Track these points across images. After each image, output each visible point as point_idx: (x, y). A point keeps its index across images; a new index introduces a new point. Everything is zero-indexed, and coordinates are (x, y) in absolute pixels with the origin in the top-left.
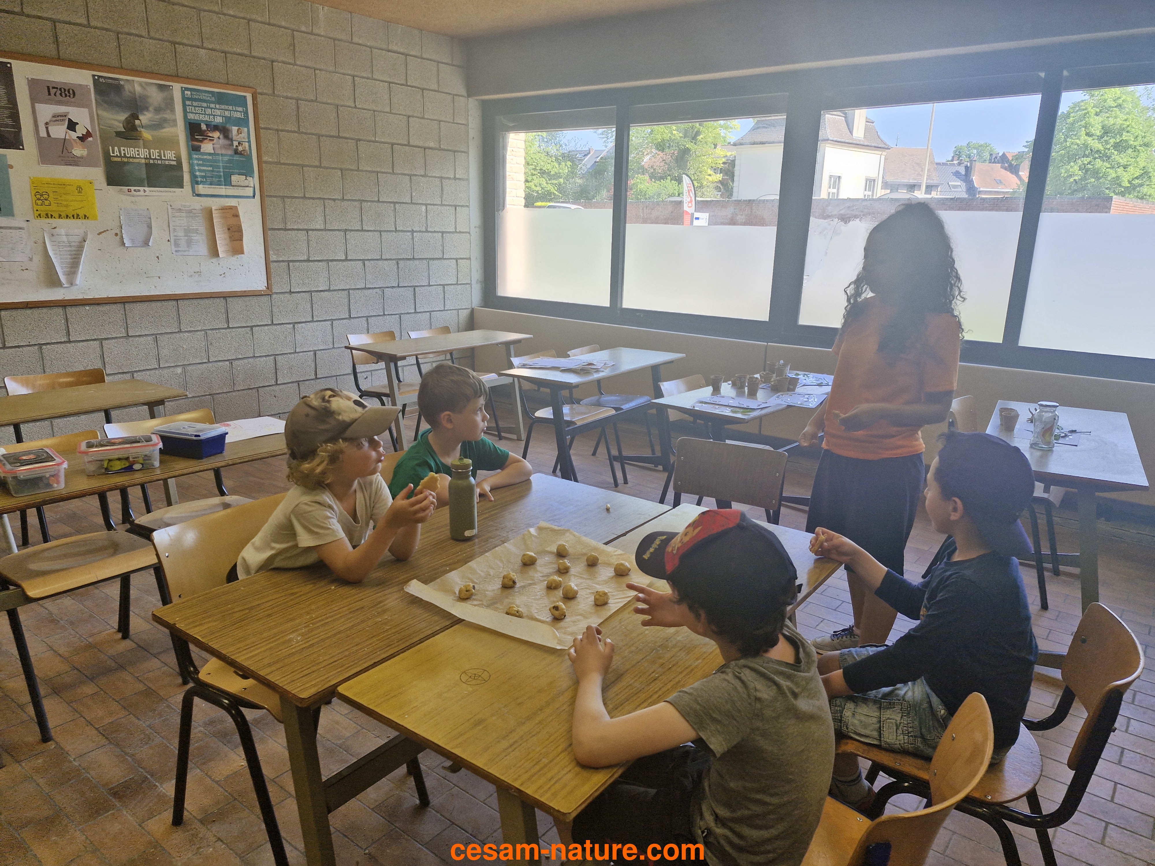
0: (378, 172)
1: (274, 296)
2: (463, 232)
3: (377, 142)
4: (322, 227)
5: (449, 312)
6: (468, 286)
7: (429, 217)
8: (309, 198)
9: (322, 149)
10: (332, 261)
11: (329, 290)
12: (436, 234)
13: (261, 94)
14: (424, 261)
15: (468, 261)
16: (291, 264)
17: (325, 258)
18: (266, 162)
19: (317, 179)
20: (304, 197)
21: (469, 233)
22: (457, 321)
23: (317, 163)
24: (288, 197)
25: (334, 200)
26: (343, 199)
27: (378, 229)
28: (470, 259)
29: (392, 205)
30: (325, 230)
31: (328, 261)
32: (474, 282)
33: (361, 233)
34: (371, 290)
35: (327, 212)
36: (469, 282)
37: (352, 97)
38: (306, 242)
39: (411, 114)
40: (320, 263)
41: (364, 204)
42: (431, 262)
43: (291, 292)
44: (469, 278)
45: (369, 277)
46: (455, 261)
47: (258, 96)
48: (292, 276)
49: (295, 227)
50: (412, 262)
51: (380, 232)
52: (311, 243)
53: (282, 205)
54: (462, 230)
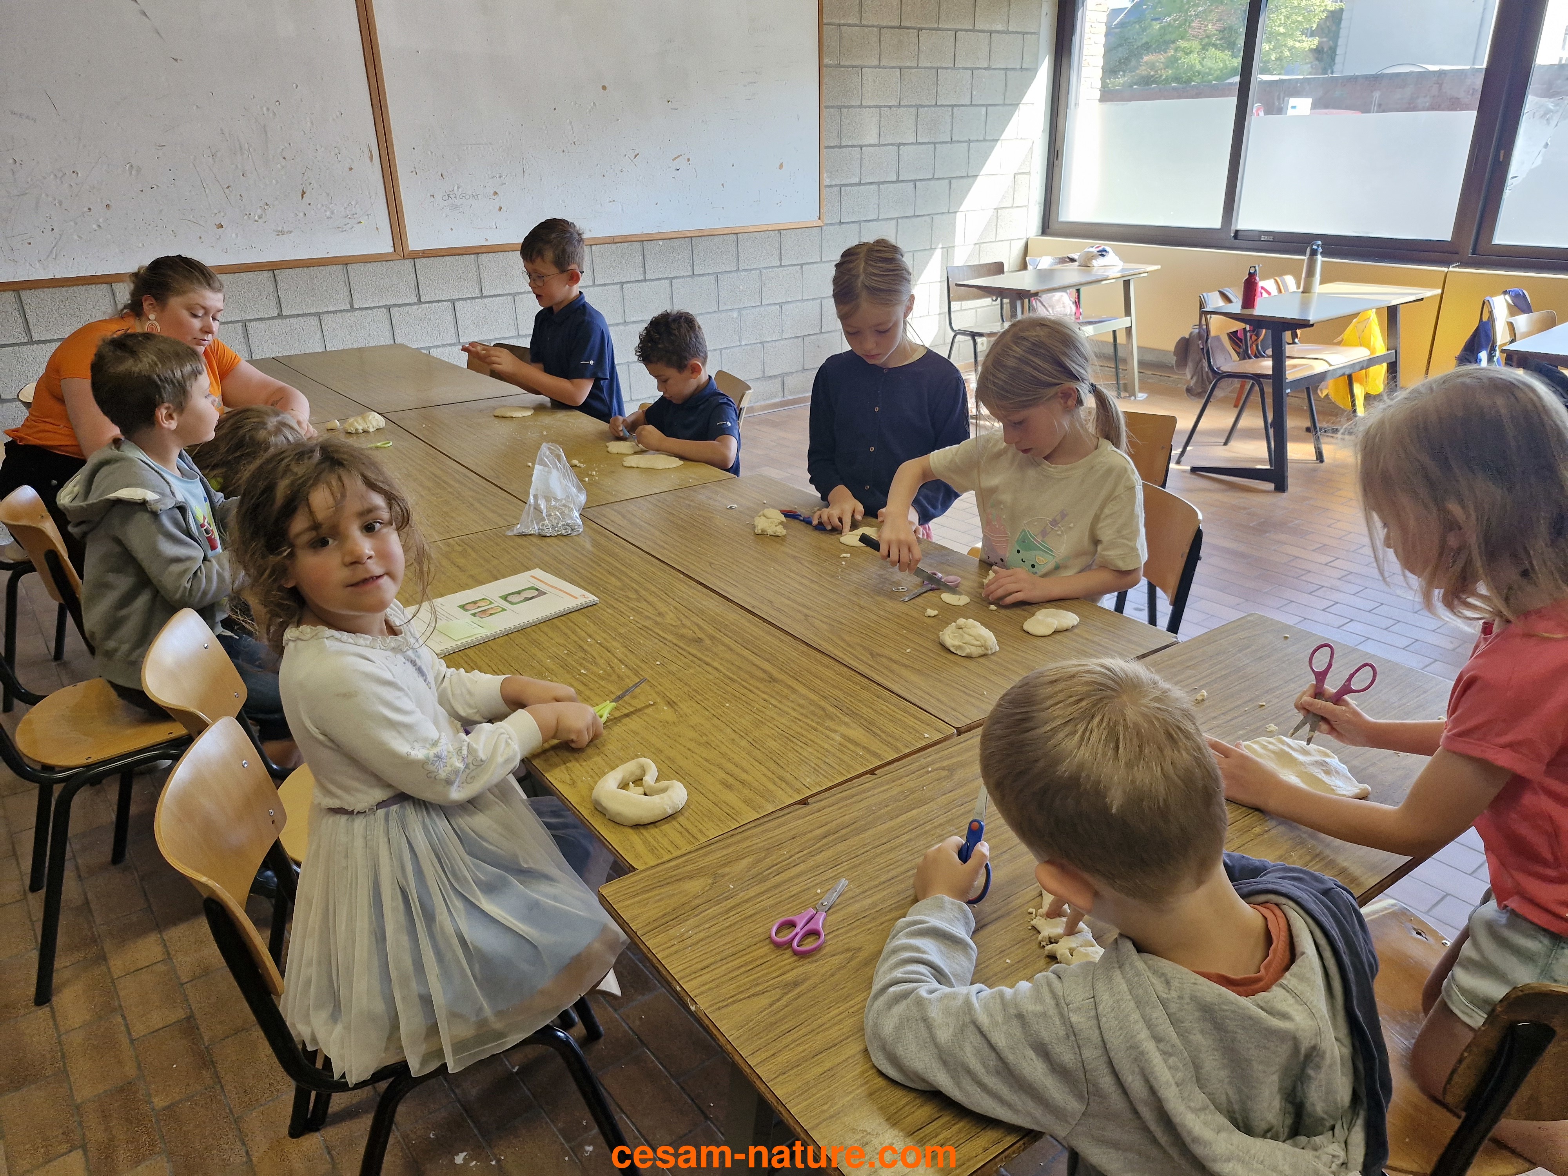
0: (938, 68)
1: (825, 227)
2: (1024, 140)
4: (875, 141)
5: (1000, 244)
6: (1025, 209)
7: (988, 122)
8: (866, 107)
9: (883, 44)
10: (883, 183)
11: (877, 220)
12: (993, 144)
15: (1027, 178)
16: (843, 189)
17: (876, 180)
18: (827, 66)
19: (875, 82)
20: (861, 106)
21: (1031, 140)
22: (1008, 255)
23: (877, 63)
24: (845, 107)
25: (890, 107)
26: (899, 106)
27: (933, 140)
28: (1029, 174)
29: (950, 109)
30: (879, 145)
31: (879, 183)
32: (1031, 204)
33: (914, 147)
34: (919, 218)
35: (882, 123)
36: (1027, 203)
38: (859, 161)
40: (871, 186)
41: (921, 110)
43: (841, 223)
44: (1027, 199)
45: (919, 202)
46: (1011, 178)
48: (843, 202)
49: (850, 143)
50: (965, 181)
51: (935, 143)
52: (864, 161)
53: (838, 117)
54: (1024, 136)
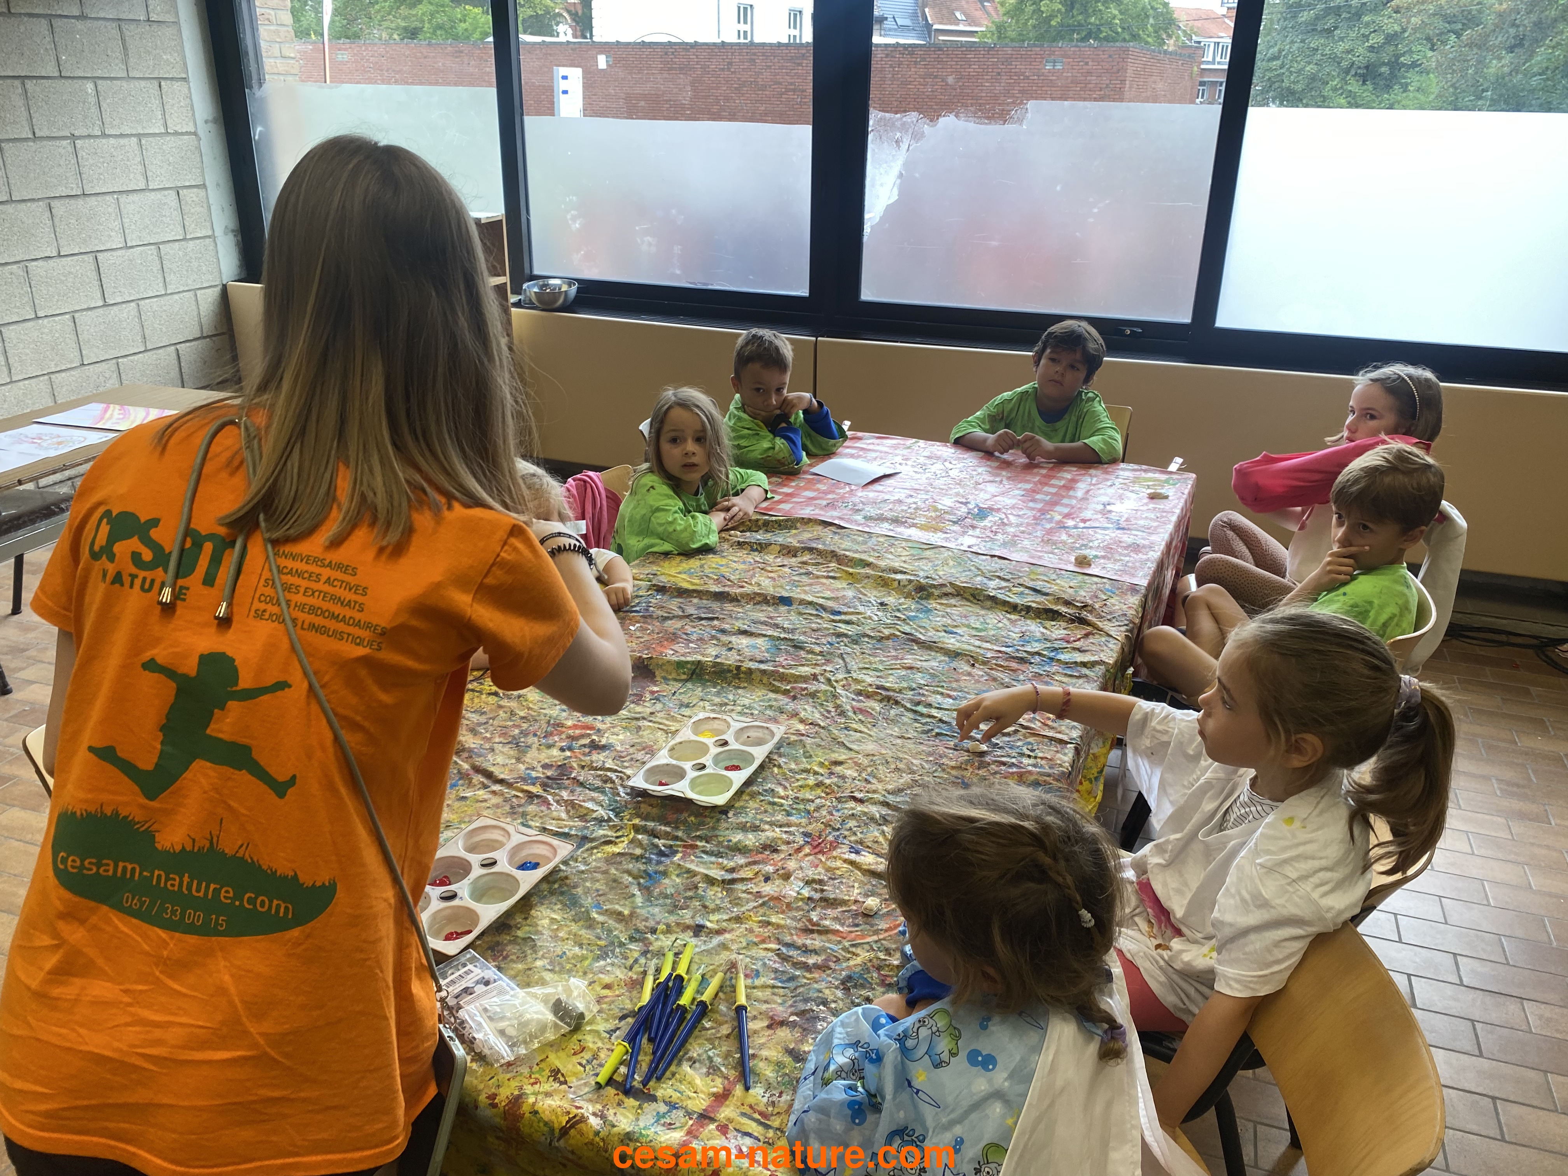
2: (182, 134)
5: (176, 297)
6: (208, 240)
7: (104, 105)
12: (123, 141)
14: (108, 198)
15: (202, 193)
21: (195, 134)
22: (195, 313)
28: (204, 186)
29: (18, 83)
32: (219, 231)
36: (210, 233)
42: (123, 199)
44: (208, 224)
46: (173, 193)
50: (80, 201)
54: (179, 129)
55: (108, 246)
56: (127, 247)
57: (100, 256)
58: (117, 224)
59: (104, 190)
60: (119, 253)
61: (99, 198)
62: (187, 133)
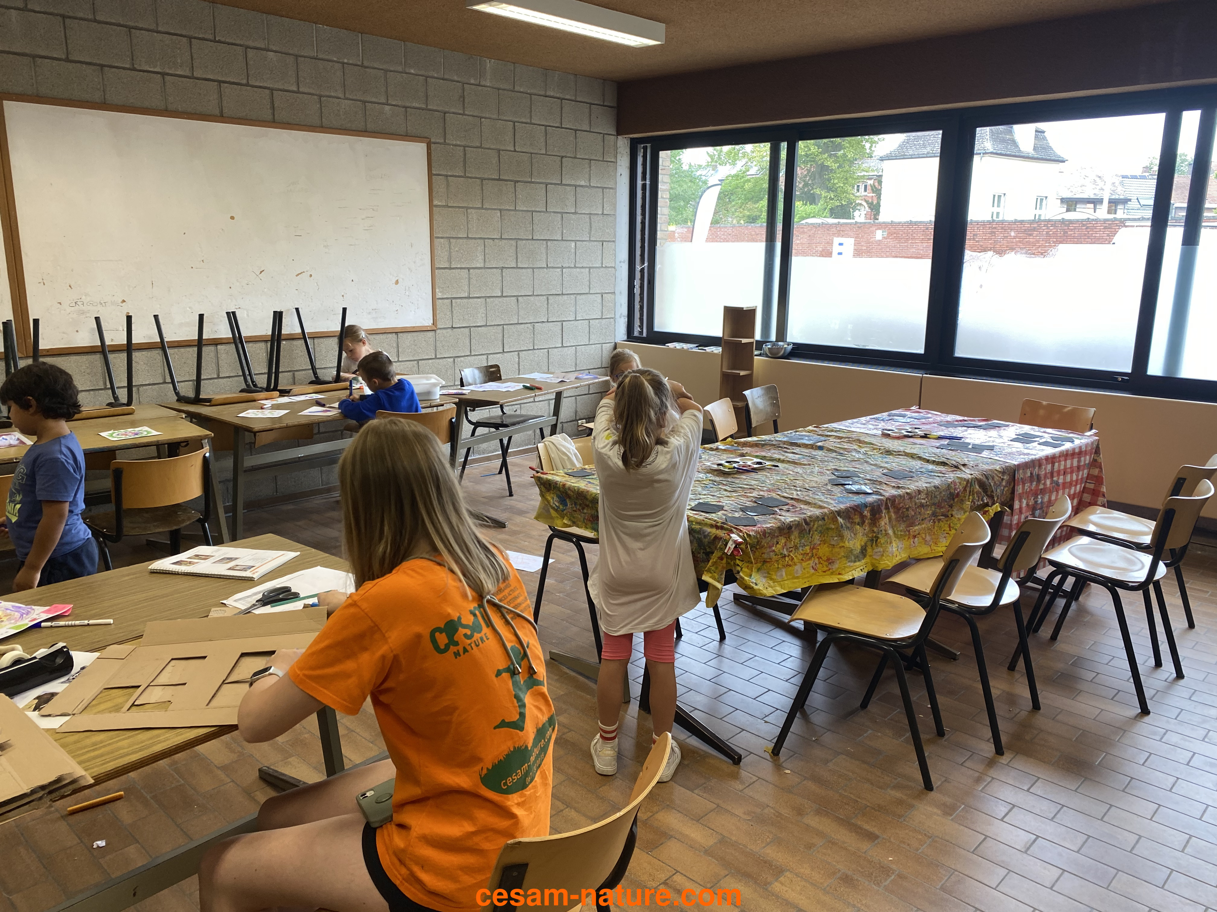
0: (533, 211)
1: (438, 331)
2: (609, 267)
3: (533, 183)
4: (482, 265)
5: (593, 346)
6: (613, 320)
7: (577, 253)
8: (472, 238)
9: (485, 191)
10: (489, 297)
11: (486, 326)
12: (583, 270)
13: (434, 143)
14: (572, 296)
15: (613, 296)
16: (453, 301)
17: (483, 295)
18: (437, 206)
19: (479, 220)
20: (468, 238)
22: (600, 355)
23: (480, 206)
24: (453, 238)
25: (493, 239)
26: (501, 238)
27: (531, 266)
28: (615, 293)
29: (545, 242)
30: (485, 268)
31: (486, 297)
32: (618, 316)
33: (515, 270)
34: (523, 325)
35: (486, 251)
36: (614, 316)
37: (512, 142)
38: (467, 280)
39: (563, 154)
40: (479, 300)
41: (519, 242)
42: (578, 297)
43: (452, 328)
44: (614, 312)
45: (522, 313)
46: (600, 296)
47: (432, 145)
48: (454, 312)
49: (459, 266)
50: (560, 297)
51: (533, 268)
52: (472, 280)
53: (447, 246)
54: (608, 265)
55: (568, 319)
56: (576, 320)
57: (564, 323)
58: (573, 309)
59: (571, 292)
60: (572, 322)
61: (569, 296)
62: (611, 267)
